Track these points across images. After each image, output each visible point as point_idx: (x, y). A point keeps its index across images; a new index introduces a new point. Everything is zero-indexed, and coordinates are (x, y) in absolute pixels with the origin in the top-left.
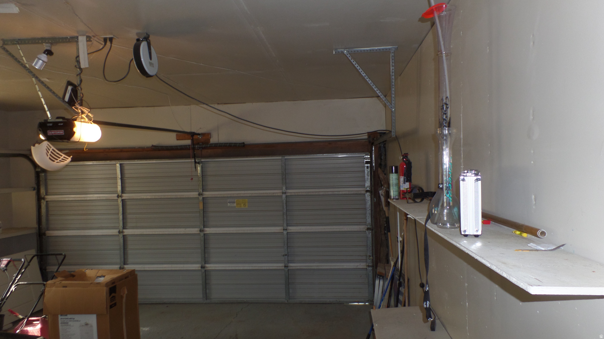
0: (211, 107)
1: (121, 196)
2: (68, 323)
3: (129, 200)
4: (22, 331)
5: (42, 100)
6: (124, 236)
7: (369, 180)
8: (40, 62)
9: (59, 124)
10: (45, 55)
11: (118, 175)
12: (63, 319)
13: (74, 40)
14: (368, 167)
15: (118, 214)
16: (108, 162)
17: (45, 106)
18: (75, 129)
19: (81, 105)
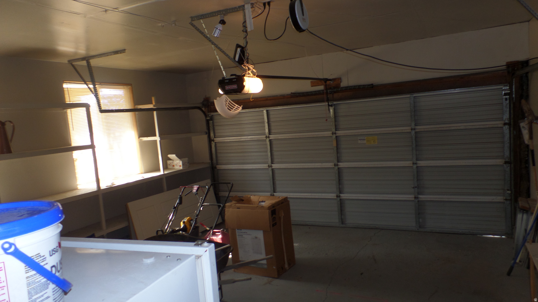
0: (355, 52)
1: (269, 137)
2: (242, 236)
3: (274, 140)
4: (210, 239)
5: (219, 62)
6: (273, 170)
7: (508, 112)
8: (218, 31)
9: (234, 80)
10: (220, 25)
11: (265, 120)
12: (239, 232)
13: (242, 8)
14: (506, 99)
15: (267, 151)
16: (257, 109)
17: (222, 67)
18: (244, 84)
19: (248, 63)
